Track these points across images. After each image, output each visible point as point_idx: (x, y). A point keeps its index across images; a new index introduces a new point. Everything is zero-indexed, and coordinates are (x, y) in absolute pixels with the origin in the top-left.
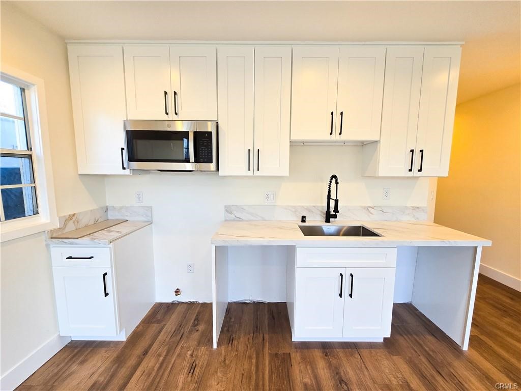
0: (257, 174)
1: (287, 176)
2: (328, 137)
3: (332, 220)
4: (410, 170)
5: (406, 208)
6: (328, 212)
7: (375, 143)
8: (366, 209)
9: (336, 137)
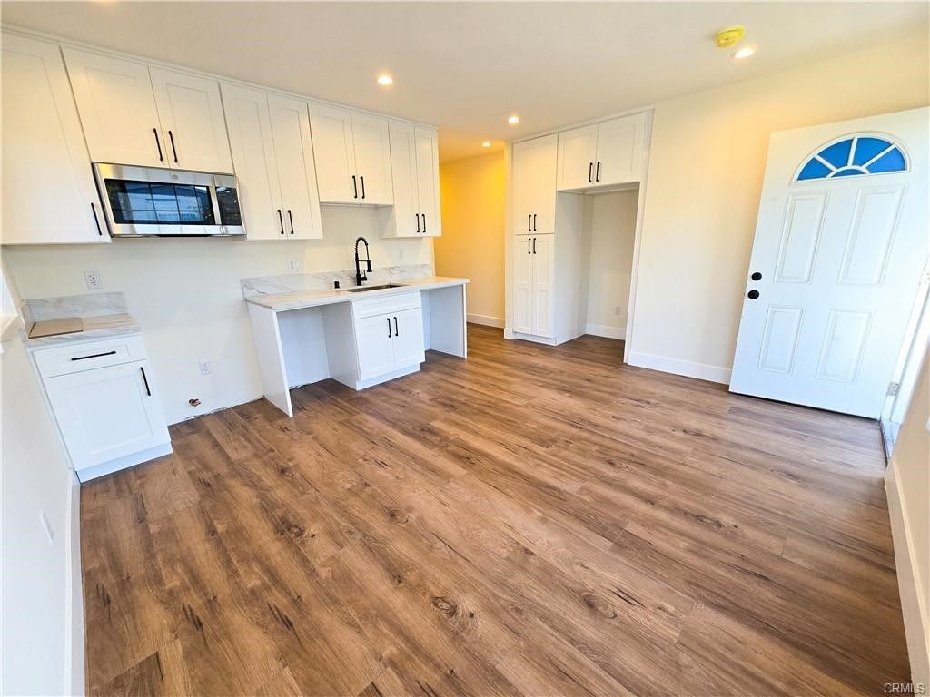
0: (292, 237)
1: (320, 239)
2: (353, 200)
3: (363, 282)
4: (418, 232)
5: (417, 266)
6: (358, 275)
7: (391, 207)
8: (388, 269)
9: (359, 200)
